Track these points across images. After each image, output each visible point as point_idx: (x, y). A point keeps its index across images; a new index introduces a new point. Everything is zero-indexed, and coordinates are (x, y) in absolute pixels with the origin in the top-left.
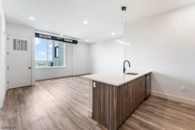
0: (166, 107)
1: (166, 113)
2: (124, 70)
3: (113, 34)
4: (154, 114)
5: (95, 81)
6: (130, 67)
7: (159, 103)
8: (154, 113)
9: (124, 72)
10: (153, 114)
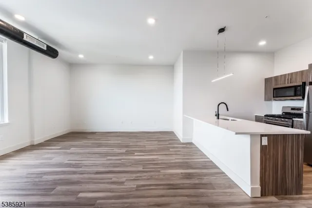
3: (151, 57)
5: (265, 135)
6: (228, 110)
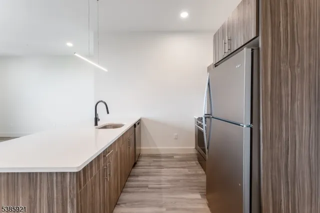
0: (161, 167)
1: (163, 178)
2: (96, 120)
3: (70, 44)
4: (149, 188)
6: (108, 113)
7: (152, 165)
8: (150, 186)
9: (96, 124)
10: (147, 190)
